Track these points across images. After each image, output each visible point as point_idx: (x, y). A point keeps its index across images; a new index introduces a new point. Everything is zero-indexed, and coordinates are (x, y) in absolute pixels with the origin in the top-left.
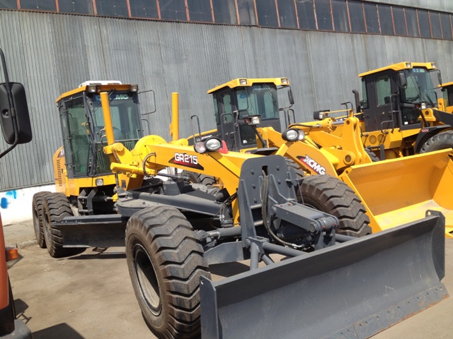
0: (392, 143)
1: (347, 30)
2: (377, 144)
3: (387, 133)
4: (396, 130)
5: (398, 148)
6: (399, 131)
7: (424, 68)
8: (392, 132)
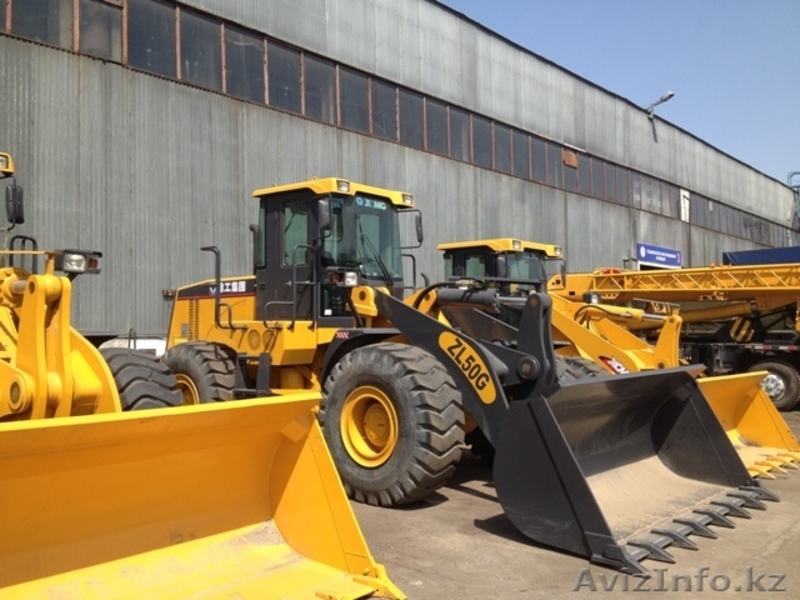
0: (288, 353)
1: (332, 121)
3: (279, 329)
4: (302, 325)
5: (310, 367)
7: (387, 200)
8: (291, 328)
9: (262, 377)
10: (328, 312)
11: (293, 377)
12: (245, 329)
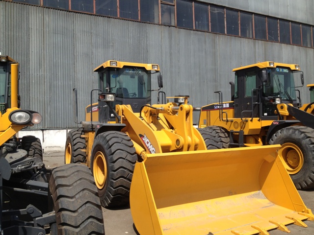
0: (251, 130)
1: (251, 37)
2: (238, 130)
3: (247, 121)
4: (256, 119)
5: (258, 136)
6: (259, 120)
7: (288, 68)
8: (251, 120)
9: (241, 139)
10: (266, 114)
11: (252, 139)
12: (232, 121)
